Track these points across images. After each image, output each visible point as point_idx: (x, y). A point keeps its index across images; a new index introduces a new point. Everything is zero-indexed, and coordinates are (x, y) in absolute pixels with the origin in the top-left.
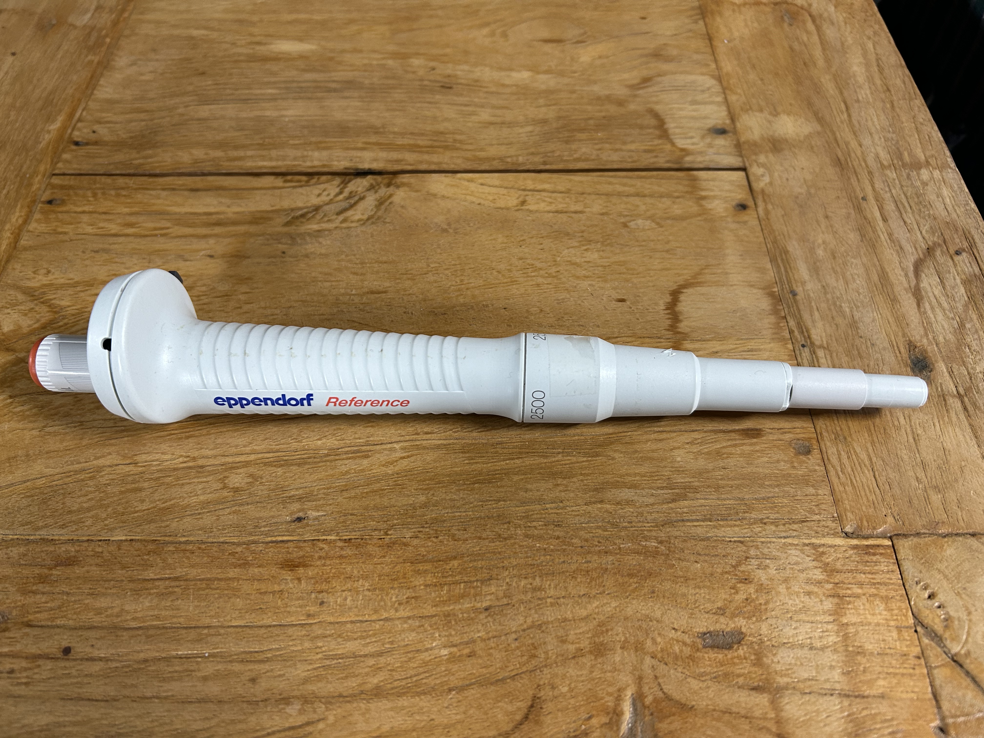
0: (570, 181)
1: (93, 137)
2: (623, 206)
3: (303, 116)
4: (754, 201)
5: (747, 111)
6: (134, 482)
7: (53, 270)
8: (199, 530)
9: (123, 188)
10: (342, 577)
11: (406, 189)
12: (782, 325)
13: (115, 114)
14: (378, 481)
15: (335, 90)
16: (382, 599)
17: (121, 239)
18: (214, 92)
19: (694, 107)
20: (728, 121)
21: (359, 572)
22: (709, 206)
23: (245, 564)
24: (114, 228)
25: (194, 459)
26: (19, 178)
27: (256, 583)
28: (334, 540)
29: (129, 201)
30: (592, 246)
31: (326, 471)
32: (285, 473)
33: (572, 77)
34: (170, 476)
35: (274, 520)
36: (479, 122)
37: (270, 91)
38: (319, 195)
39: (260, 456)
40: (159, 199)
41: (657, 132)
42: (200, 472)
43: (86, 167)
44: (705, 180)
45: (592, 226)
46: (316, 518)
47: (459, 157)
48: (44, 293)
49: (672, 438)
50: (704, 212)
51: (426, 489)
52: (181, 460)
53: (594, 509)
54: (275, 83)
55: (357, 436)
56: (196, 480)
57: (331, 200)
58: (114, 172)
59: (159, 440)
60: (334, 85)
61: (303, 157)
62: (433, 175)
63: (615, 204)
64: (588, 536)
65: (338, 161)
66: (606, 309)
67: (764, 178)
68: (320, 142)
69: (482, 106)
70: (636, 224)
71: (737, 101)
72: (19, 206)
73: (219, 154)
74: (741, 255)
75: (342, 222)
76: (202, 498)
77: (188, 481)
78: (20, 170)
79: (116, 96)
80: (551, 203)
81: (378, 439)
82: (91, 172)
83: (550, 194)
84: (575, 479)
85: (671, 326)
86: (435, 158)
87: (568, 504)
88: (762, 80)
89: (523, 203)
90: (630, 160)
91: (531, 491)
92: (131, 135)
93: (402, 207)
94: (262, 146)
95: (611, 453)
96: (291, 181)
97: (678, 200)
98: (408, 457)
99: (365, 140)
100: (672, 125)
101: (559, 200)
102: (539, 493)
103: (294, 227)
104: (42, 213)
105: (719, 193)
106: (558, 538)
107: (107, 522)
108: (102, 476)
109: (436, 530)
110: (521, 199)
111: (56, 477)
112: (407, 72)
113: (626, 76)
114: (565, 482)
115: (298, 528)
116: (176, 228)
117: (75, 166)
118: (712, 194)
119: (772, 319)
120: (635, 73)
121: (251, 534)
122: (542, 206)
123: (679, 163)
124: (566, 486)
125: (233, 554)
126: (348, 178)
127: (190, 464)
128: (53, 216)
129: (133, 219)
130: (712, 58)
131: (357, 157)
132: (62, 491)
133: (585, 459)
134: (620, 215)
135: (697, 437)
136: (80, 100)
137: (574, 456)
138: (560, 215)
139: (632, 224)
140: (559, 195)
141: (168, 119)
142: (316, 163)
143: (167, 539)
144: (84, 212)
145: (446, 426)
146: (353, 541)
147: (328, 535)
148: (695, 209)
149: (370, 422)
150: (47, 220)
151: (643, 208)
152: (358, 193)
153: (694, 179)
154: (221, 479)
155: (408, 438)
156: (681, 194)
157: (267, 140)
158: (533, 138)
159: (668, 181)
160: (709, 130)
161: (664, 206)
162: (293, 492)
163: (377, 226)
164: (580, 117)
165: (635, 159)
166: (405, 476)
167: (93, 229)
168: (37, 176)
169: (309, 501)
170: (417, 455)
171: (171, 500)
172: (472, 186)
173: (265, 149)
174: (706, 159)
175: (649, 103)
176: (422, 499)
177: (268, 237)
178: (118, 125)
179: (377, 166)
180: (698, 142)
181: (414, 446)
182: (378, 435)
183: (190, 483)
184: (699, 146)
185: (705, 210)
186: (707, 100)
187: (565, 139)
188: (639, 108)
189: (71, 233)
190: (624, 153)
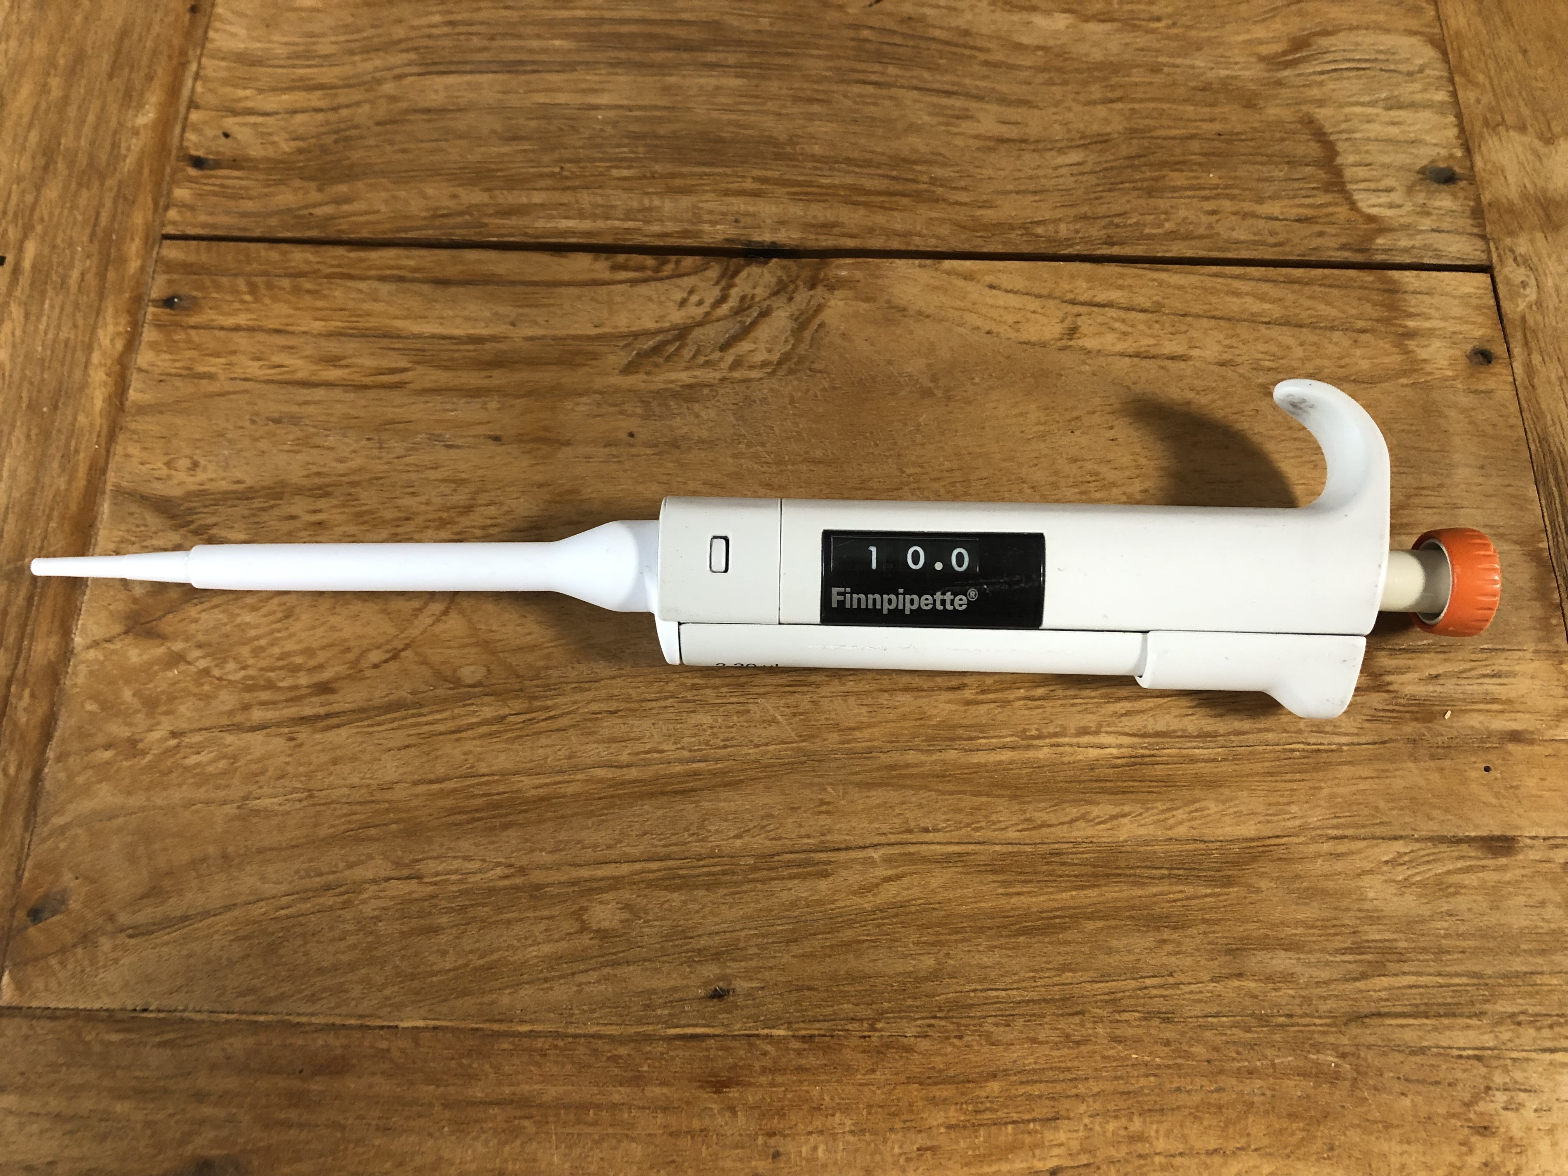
1: (225, 147)
2: (1261, 347)
3: (630, 109)
4: (1507, 342)
5: (1495, 128)
6: (422, 915)
7: (202, 461)
8: (549, 1011)
9: (303, 274)
10: (806, 1107)
11: (847, 292)
12: (1554, 621)
13: (261, 91)
14: (850, 924)
15: (689, 47)
16: (876, 1151)
17: (319, 394)
18: (447, 43)
19: (1393, 114)
20: (1459, 153)
21: (832, 1099)
22: (1423, 354)
23: (638, 1080)
24: (301, 367)
25: (522, 871)
26: (97, 245)
27: (660, 1115)
28: (785, 1038)
29: (320, 304)
31: (757, 902)
32: (685, 903)
34: (484, 905)
35: (677, 996)
36: (977, 137)
37: (558, 43)
38: (683, 303)
39: (638, 866)
40: (376, 300)
41: (1322, 175)
42: (535, 897)
43: (224, 222)
44: (1413, 292)
46: (749, 995)
47: (943, 221)
48: (191, 511)
49: (1360, 851)
50: (1412, 367)
51: (933, 944)
52: (499, 871)
53: (1229, 989)
55: (803, 832)
56: (530, 914)
57: (707, 314)
58: (280, 235)
59: (455, 830)
60: (684, 33)
61: (643, 210)
62: (897, 261)
63: (1245, 342)
64: (1219, 1040)
65: (713, 223)
67: (1528, 291)
68: (673, 176)
69: (981, 98)
71: (1478, 101)
72: (110, 311)
73: (477, 196)
74: (1482, 467)
75: (732, 368)
76: (546, 949)
77: (515, 915)
78: (95, 225)
79: (254, 46)
80: (1125, 333)
81: (840, 838)
82: (236, 233)
83: (1122, 314)
84: (1193, 931)
86: (898, 221)
87: (1183, 978)
88: (1525, 52)
89: (1072, 332)
90: (1271, 239)
91: (1118, 951)
92: (300, 144)
93: (844, 335)
94: (558, 180)
95: (1253, 880)
96: (625, 267)
97: (1363, 337)
98: (898, 877)
99: (757, 173)
100: (1352, 159)
101: (1142, 327)
102: (1132, 958)
103: (642, 376)
104: (158, 327)
105: (1441, 324)
106: (1167, 1043)
107: (387, 992)
108: (365, 902)
109: (958, 1024)
110: (1068, 323)
111: (284, 902)
114: (1175, 936)
115: (719, 1011)
116: (420, 369)
117: (203, 218)
118: (1428, 324)
119: (1537, 609)
120: (1277, 26)
121: (640, 1022)
122: (1110, 342)
123: (1365, 250)
124: (1179, 944)
125: (614, 1059)
126: (734, 262)
127: (517, 881)
128: (180, 336)
129: (333, 347)
131: (747, 214)
132: (298, 930)
133: (1209, 891)
134: (1257, 367)
135: (1402, 850)
136: (183, 53)
137: (1191, 884)
138: (1145, 363)
140: (1141, 316)
142: (671, 227)
143: (496, 1027)
144: (237, 328)
145: (958, 817)
146: (817, 1039)
147: (773, 1027)
148: (1394, 360)
149: (822, 803)
150: (172, 347)
151: (1299, 352)
152: (757, 299)
153: (1393, 290)
154: (574, 913)
155: (892, 838)
156: (1368, 325)
157: (567, 166)
158: (1084, 178)
159: (1344, 292)
160: (1422, 171)
161: (1337, 349)
162: (703, 942)
163: (800, 380)
164: (1173, 132)
165: (1280, 238)
166: (896, 916)
167: (261, 367)
168: (132, 239)
169: (733, 960)
170: (912, 874)
171: (492, 952)
172: (974, 291)
173: (568, 188)
174: (1417, 241)
175: (1305, 102)
176: (929, 962)
177: (597, 397)
178: (270, 120)
179: (787, 237)
180: (1399, 202)
181: (905, 854)
182: (839, 830)
183: (521, 920)
184: (1402, 211)
185: (1415, 361)
186: (1418, 97)
187: (1145, 184)
188: (1286, 114)
189: (222, 377)
190: (1261, 223)
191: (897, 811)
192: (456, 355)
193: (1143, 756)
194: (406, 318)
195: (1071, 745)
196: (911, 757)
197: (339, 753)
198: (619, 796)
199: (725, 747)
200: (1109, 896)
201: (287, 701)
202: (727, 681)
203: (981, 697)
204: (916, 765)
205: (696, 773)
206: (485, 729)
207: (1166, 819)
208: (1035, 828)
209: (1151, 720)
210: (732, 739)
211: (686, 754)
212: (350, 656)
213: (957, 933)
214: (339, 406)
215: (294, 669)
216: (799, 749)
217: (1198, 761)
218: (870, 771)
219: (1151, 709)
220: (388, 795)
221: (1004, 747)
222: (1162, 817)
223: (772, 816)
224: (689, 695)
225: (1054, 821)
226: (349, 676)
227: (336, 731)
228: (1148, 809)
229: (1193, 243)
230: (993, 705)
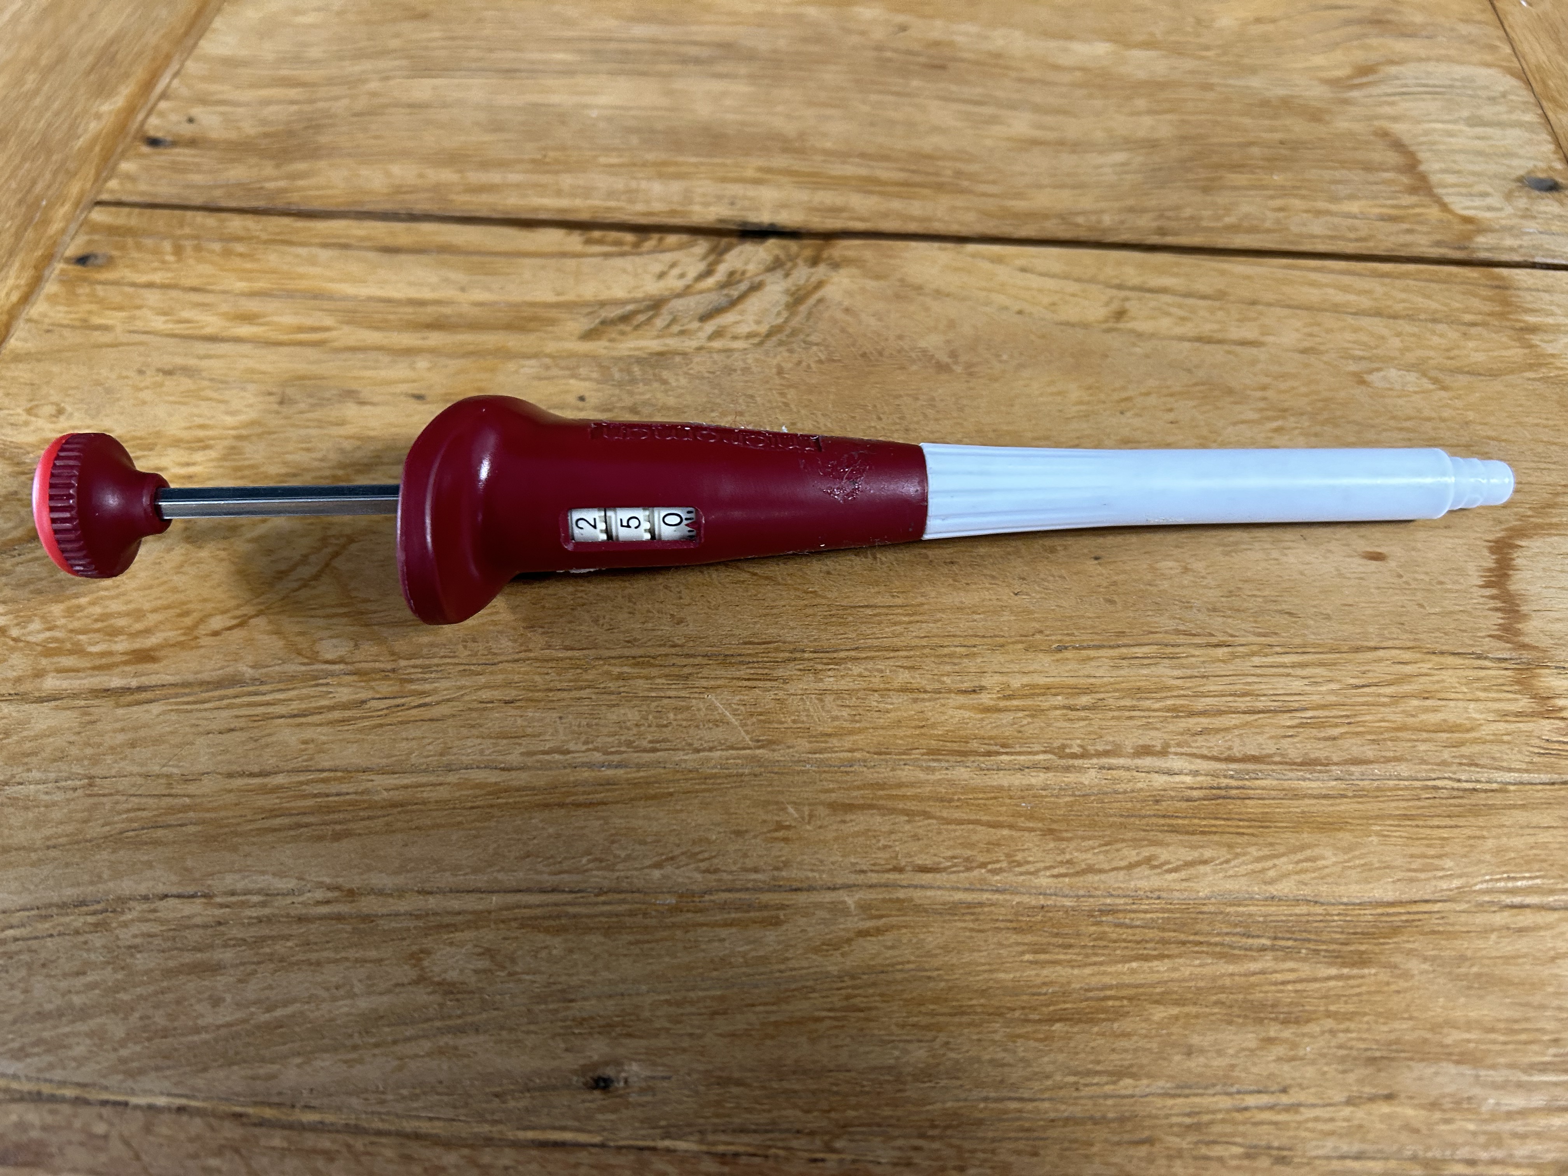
0: (1223, 273)
1: (187, 130)
2: (1349, 336)
3: (628, 108)
6: (200, 945)
7: (69, 409)
8: (349, 1094)
9: (239, 239)
11: (854, 271)
13: (237, 87)
14: (805, 992)
15: (697, 61)
17: (225, 348)
18: (444, 53)
19: (1480, 130)
20: (1558, 166)
22: (1550, 349)
24: (212, 323)
25: (351, 894)
26: (23, 209)
28: (696, 1155)
29: (249, 266)
30: (1291, 422)
31: (675, 955)
32: (571, 951)
33: (1202, 58)
34: (287, 938)
36: (1008, 139)
37: (560, 56)
38: (661, 275)
39: (512, 899)
40: (313, 264)
41: (1405, 180)
42: (363, 932)
43: (165, 191)
44: (1529, 289)
45: (1284, 376)
46: (647, 1086)
47: (967, 208)
49: (1550, 927)
50: (1538, 361)
51: (927, 1027)
53: (1374, 1117)
54: (569, 40)
55: (749, 863)
56: (352, 953)
57: (688, 287)
58: (224, 205)
59: (270, 838)
60: (693, 51)
61: (629, 191)
62: (913, 244)
63: (1329, 331)
65: (705, 204)
66: (1341, 575)
68: (664, 164)
69: (1012, 106)
70: (1384, 378)
72: (17, 265)
73: (447, 175)
75: (711, 338)
76: (363, 1004)
77: (331, 955)
78: (29, 191)
79: (244, 53)
80: (1183, 319)
81: (801, 875)
82: (176, 201)
83: (1179, 300)
84: (1313, 1028)
85: (1505, 628)
86: (916, 208)
87: (1303, 1097)
89: (1120, 315)
90: (1352, 235)
91: (1202, 1051)
92: (267, 129)
93: (846, 310)
94: (539, 165)
95: (1398, 959)
96: (600, 242)
97: (1473, 331)
98: (879, 931)
99: (761, 163)
100: (1436, 166)
101: (1202, 313)
102: (1224, 1062)
103: (603, 343)
104: (62, 282)
107: (124, 1053)
108: (125, 925)
110: (1114, 307)
111: (15, 919)
112: (848, 31)
113: (1319, 60)
114: (1287, 1034)
115: (602, 1110)
116: (346, 329)
117: (143, 187)
118: (1550, 320)
120: (1338, 55)
121: (481, 1118)
122: (1165, 326)
123: (1465, 248)
124: (1294, 1046)
126: (724, 241)
127: (343, 908)
128: (83, 290)
129: (253, 306)
130: (1501, 33)
131: (745, 198)
132: (25, 957)
133: (1334, 971)
134: (1346, 355)
136: (168, 58)
137: (1305, 960)
138: (1207, 347)
139: (1374, 378)
140: (1200, 302)
141: (345, 102)
142: (657, 206)
143: (268, 1113)
144: (150, 285)
145: (968, 853)
146: (743, 1160)
147: (680, 1138)
148: (1516, 353)
149: (780, 827)
150: (71, 298)
151: (1396, 342)
152: (748, 275)
153: (1504, 286)
154: (412, 955)
155: (874, 878)
156: (1479, 318)
157: (551, 154)
158: (1129, 177)
159: (1444, 286)
160: (1520, 179)
161: (1443, 341)
162: (590, 1007)
163: (791, 351)
164: (1228, 140)
165: (1363, 234)
166: (874, 984)
167: (166, 322)
168: (62, 205)
169: (629, 1035)
170: (899, 928)
171: (286, 1004)
172: (1002, 273)
173: (547, 172)
174: (1526, 241)
175: (1377, 117)
176: (919, 1054)
177: (547, 361)
178: (241, 110)
179: (786, 218)
180: (1498, 205)
181: (891, 900)
182: (801, 863)
183: (336, 961)
184: (1502, 214)
185: (1543, 355)
186: (1505, 117)
187: (1201, 183)
188: (1357, 127)
189: (119, 329)
190: (1336, 220)
191: (883, 842)
192: (391, 317)
193: (1228, 787)
194: (341, 281)
195: (1128, 769)
196: (906, 774)
197: (142, 733)
198: (500, 806)
199: (654, 750)
200: (1187, 972)
201: (94, 668)
202: (667, 671)
203: (1002, 704)
204: (912, 785)
205: (609, 783)
206: (337, 715)
207: (1263, 871)
208: (1077, 874)
209: (1237, 741)
210: (665, 741)
211: (598, 757)
212: (188, 621)
213: (963, 1013)
214: (245, 360)
215: (113, 633)
216: (753, 758)
217: (1305, 796)
218: (848, 789)
219: (1236, 727)
220: (191, 789)
221: (1035, 766)
222: (1259, 866)
223: (709, 842)
224: (612, 685)
225: (1106, 866)
226: (181, 645)
227: (146, 707)
228: (1237, 856)
229: (1258, 236)
230: (1020, 714)
